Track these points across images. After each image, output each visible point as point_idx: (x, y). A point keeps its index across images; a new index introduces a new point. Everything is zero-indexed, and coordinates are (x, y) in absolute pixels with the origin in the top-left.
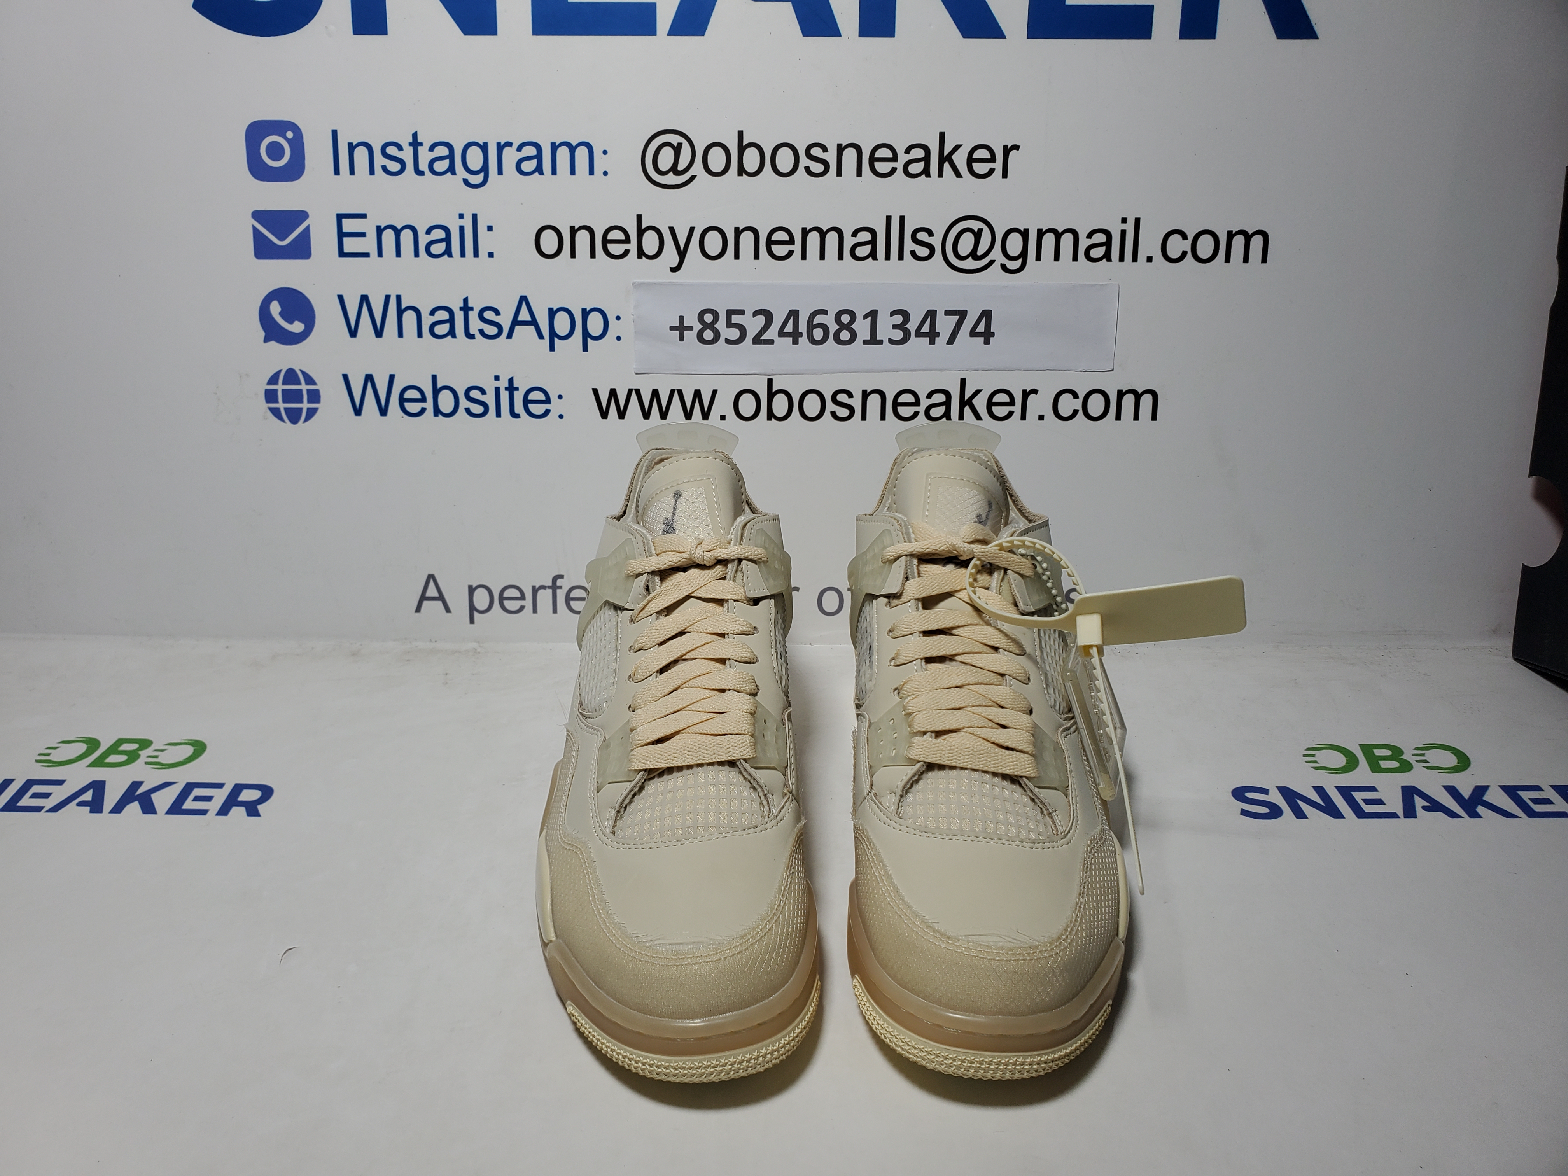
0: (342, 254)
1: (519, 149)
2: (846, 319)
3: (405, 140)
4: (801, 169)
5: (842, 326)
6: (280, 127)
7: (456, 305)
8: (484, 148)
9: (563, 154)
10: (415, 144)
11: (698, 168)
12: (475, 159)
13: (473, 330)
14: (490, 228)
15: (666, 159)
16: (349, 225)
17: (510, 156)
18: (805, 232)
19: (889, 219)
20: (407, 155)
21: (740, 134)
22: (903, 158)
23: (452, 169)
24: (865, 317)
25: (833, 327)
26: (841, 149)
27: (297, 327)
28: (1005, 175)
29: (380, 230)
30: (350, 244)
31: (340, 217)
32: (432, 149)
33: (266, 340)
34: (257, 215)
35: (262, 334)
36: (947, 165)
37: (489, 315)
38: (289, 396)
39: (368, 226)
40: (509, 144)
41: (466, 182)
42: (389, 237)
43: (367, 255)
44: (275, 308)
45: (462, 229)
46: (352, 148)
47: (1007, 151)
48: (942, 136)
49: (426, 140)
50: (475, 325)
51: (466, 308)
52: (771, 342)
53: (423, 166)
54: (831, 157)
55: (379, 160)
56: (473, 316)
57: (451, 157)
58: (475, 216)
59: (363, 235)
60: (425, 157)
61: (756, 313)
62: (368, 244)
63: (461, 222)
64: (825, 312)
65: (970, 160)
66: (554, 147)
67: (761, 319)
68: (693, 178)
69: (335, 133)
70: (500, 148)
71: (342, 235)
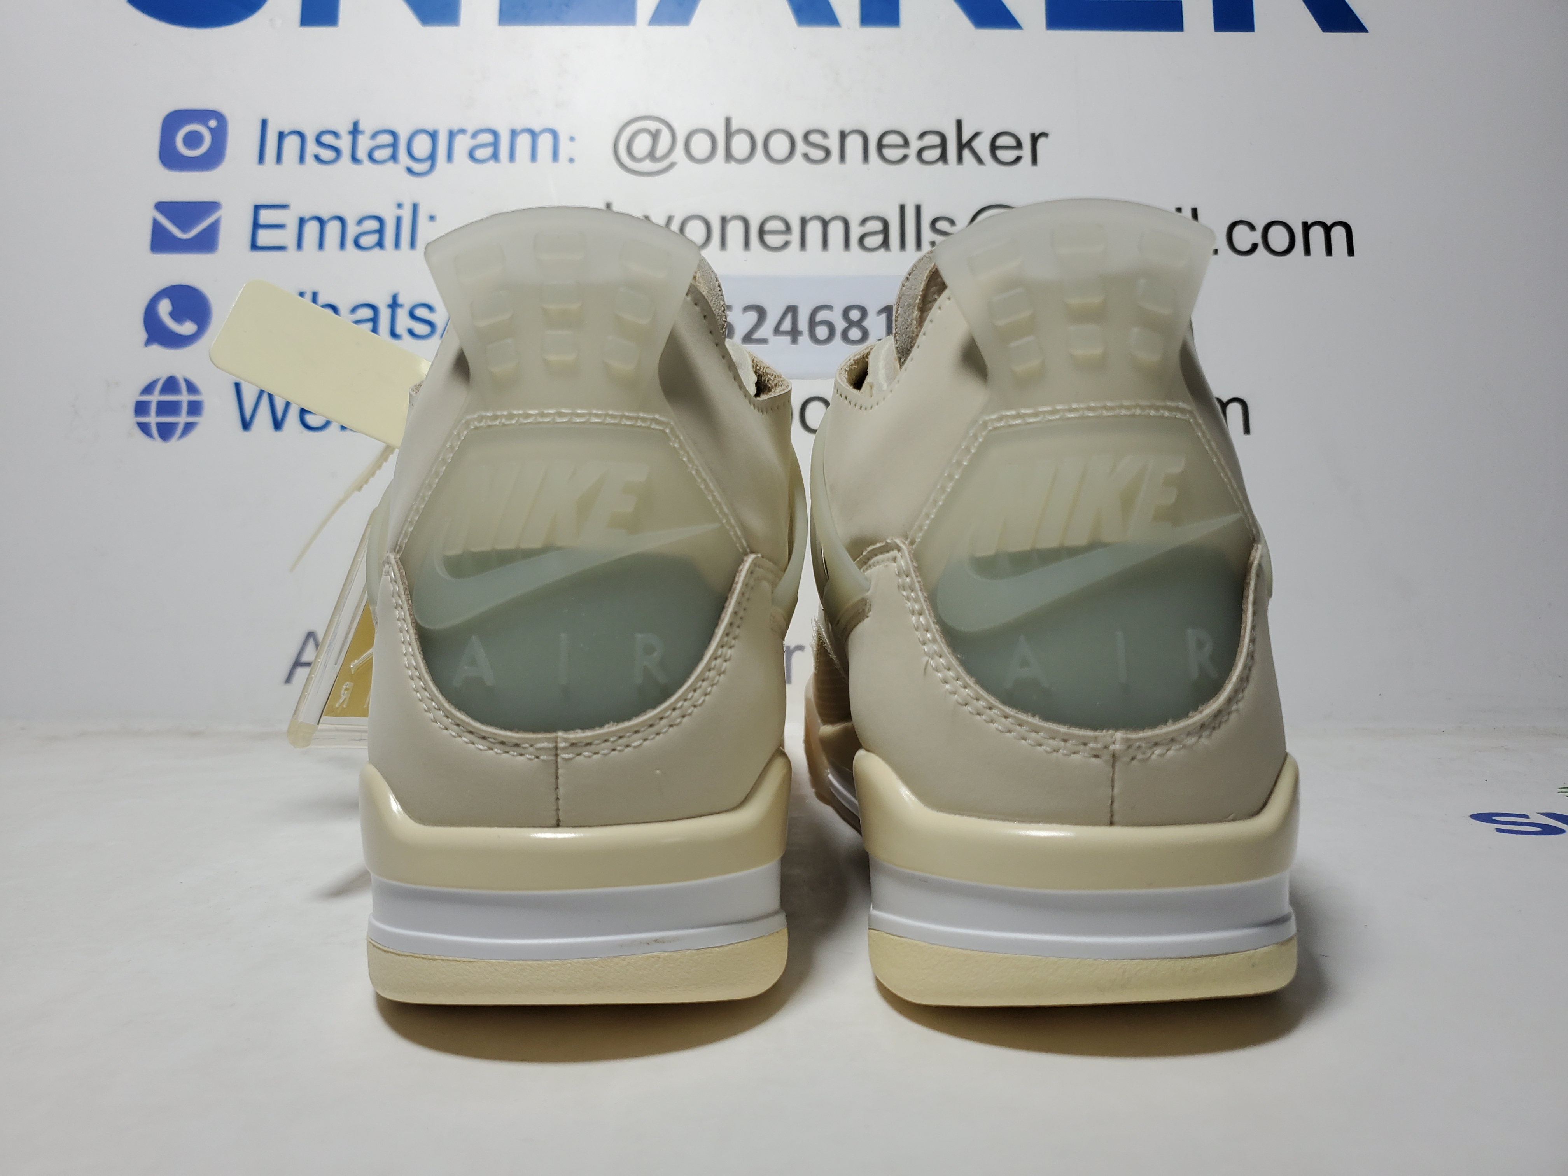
0: (254, 246)
1: (474, 135)
2: (855, 315)
3: (344, 129)
4: (798, 156)
5: (851, 324)
6: (202, 116)
7: (382, 302)
8: (433, 136)
9: (524, 141)
10: (355, 131)
11: (679, 153)
12: (422, 146)
13: (400, 329)
14: (432, 218)
15: (642, 145)
16: (266, 217)
17: (462, 144)
18: (804, 222)
19: (902, 208)
20: (344, 144)
21: (728, 121)
22: (915, 145)
23: (394, 157)
24: (880, 312)
25: (840, 325)
26: (843, 136)
27: (188, 328)
28: (1034, 160)
29: (302, 221)
30: (265, 237)
31: (257, 208)
32: (374, 136)
33: (148, 342)
34: (161, 207)
35: (144, 336)
36: (966, 153)
37: (421, 312)
38: (166, 408)
39: (289, 218)
40: (462, 131)
41: (409, 170)
42: (312, 229)
43: (281, 248)
44: (164, 307)
45: (399, 220)
46: (281, 136)
47: (1035, 139)
48: (959, 123)
49: (367, 127)
50: (403, 322)
51: (394, 305)
52: (764, 341)
53: (362, 154)
54: (833, 143)
55: (312, 148)
56: (402, 315)
57: (394, 145)
58: (415, 207)
59: (280, 226)
60: (364, 144)
61: (746, 309)
62: (288, 237)
63: (400, 212)
64: (829, 307)
65: (993, 148)
66: (514, 134)
67: (753, 316)
68: (672, 165)
69: (264, 123)
70: (452, 135)
71: (256, 225)
